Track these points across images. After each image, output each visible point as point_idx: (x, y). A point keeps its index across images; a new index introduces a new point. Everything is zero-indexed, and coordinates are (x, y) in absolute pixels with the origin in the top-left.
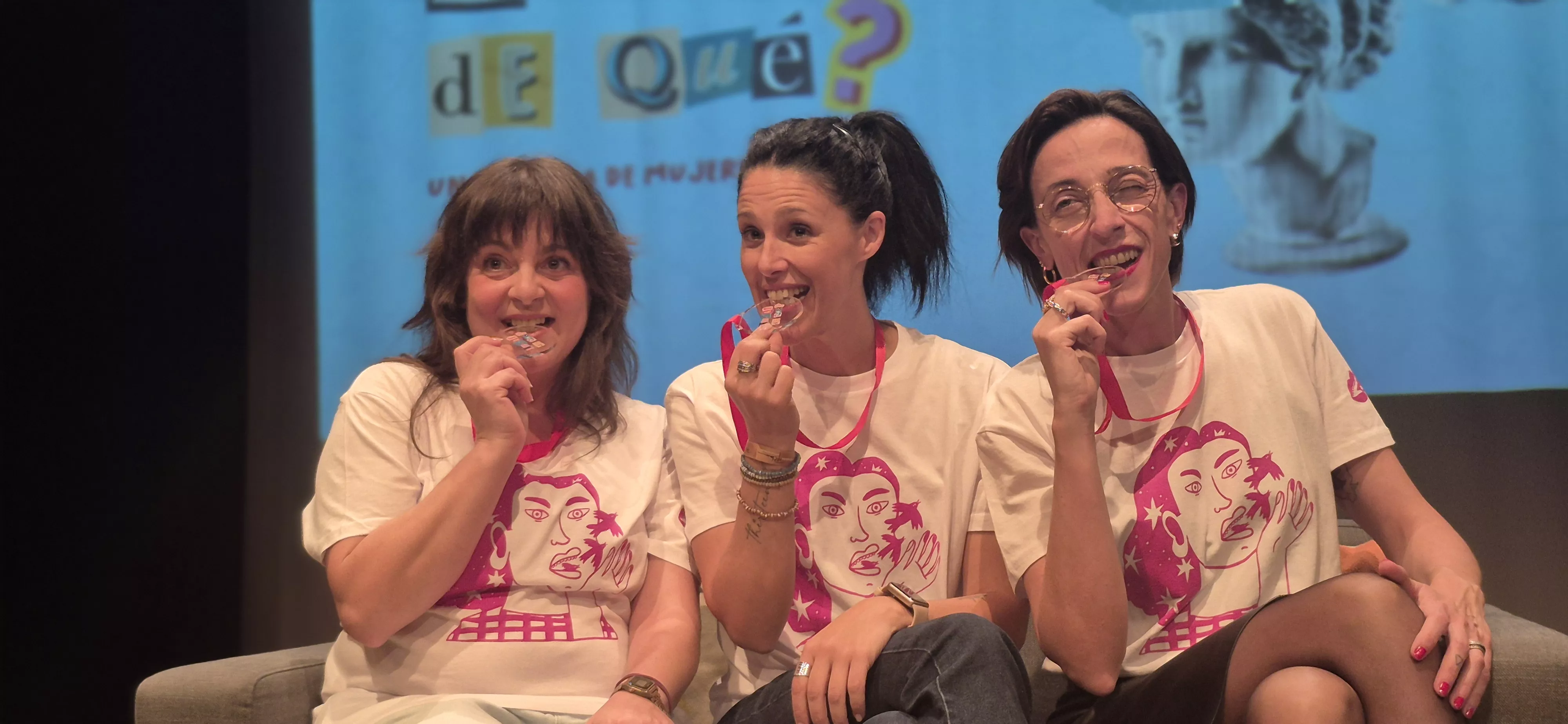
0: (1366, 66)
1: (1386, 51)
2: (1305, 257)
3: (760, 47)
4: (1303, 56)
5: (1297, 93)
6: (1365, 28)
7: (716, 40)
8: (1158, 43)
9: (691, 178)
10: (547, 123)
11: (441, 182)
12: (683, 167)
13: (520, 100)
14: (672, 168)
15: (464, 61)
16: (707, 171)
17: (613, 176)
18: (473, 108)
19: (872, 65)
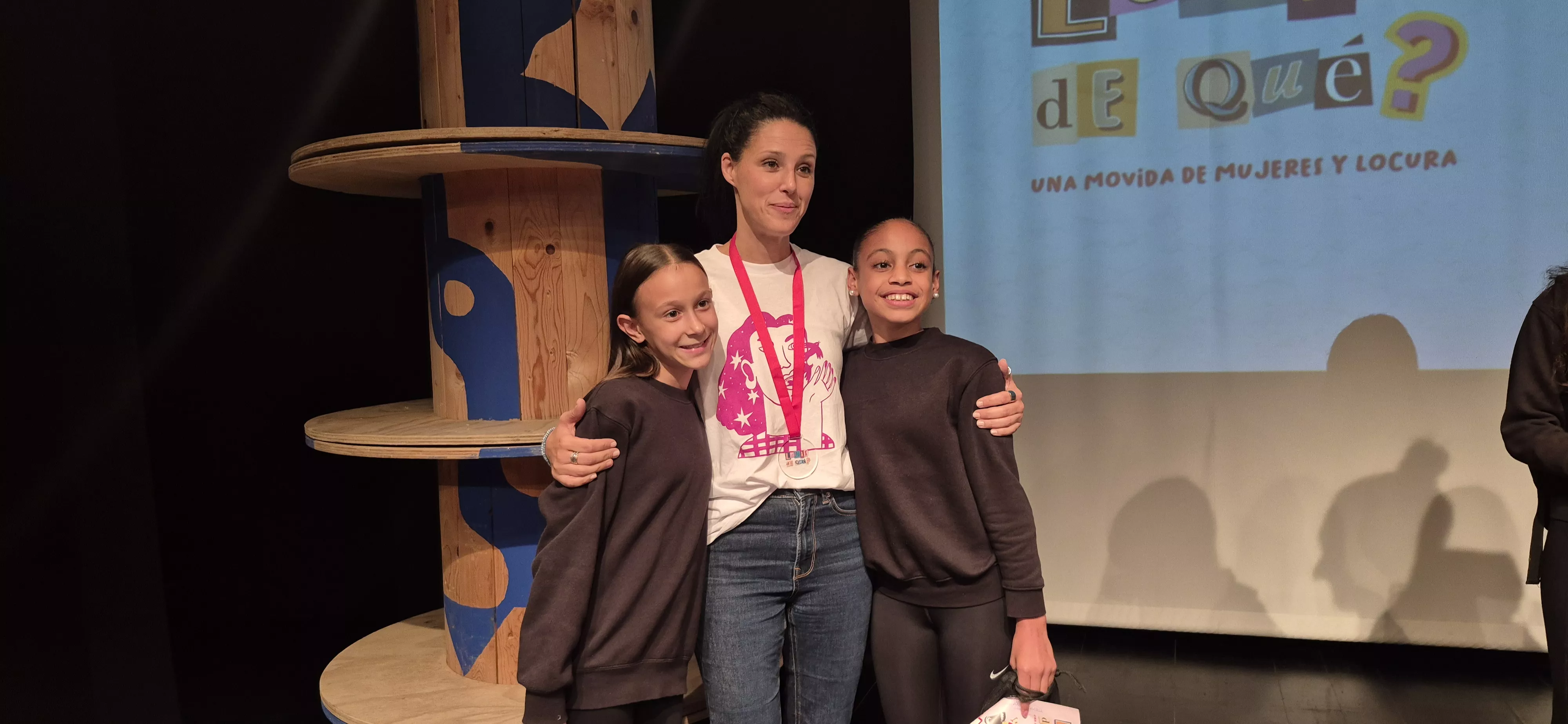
3: (1326, 63)
7: (1285, 60)
9: (1257, 175)
10: (1132, 133)
11: (1042, 181)
12: (1250, 167)
13: (1109, 115)
14: (1241, 168)
15: (1062, 84)
16: (1271, 169)
17: (1188, 175)
18: (1069, 122)
19: (1428, 79)
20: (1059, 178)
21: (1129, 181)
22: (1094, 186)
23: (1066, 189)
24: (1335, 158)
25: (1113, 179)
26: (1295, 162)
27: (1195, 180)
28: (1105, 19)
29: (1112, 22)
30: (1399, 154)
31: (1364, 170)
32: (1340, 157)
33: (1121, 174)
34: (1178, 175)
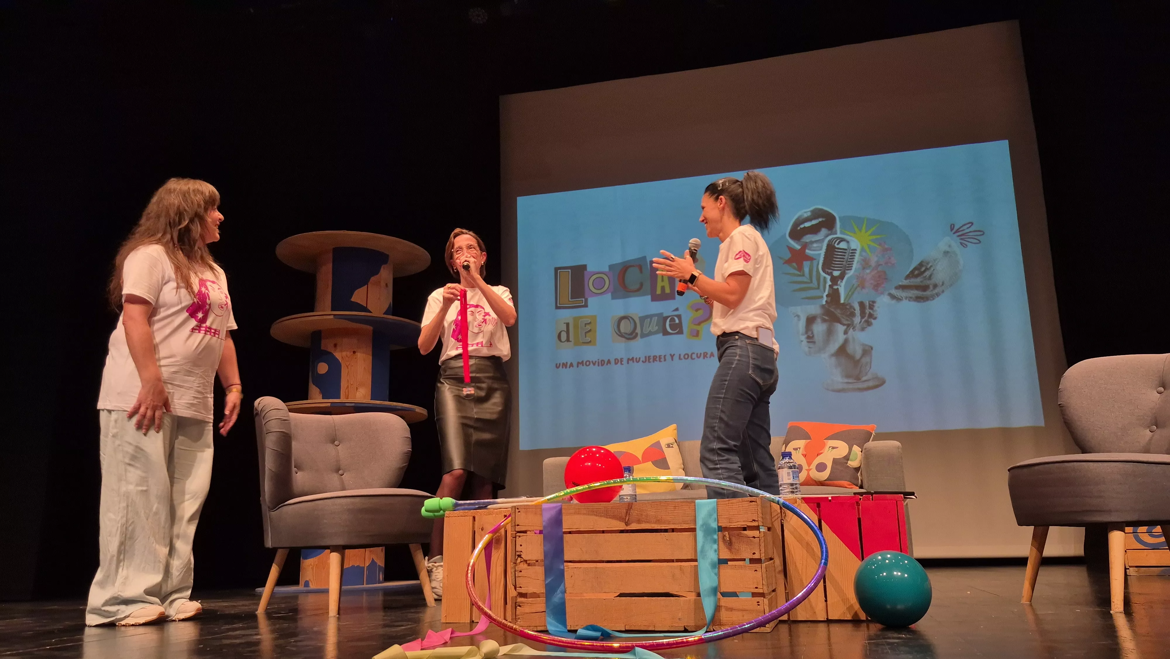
0: (869, 324)
1: (875, 319)
2: (851, 386)
3: (666, 318)
4: (847, 320)
5: (846, 333)
6: (868, 311)
7: (651, 317)
8: (798, 316)
9: (643, 361)
10: (595, 344)
11: (560, 364)
12: (640, 358)
13: (586, 337)
14: (636, 358)
15: (568, 325)
16: (648, 359)
17: (617, 361)
18: (570, 340)
19: (702, 324)
20: (567, 363)
21: (594, 364)
22: (580, 366)
23: (570, 367)
24: (671, 355)
25: (588, 363)
26: (656, 357)
27: (619, 363)
28: (583, 299)
29: (586, 300)
30: (693, 353)
31: (682, 359)
32: (672, 354)
33: (591, 361)
34: (613, 362)
